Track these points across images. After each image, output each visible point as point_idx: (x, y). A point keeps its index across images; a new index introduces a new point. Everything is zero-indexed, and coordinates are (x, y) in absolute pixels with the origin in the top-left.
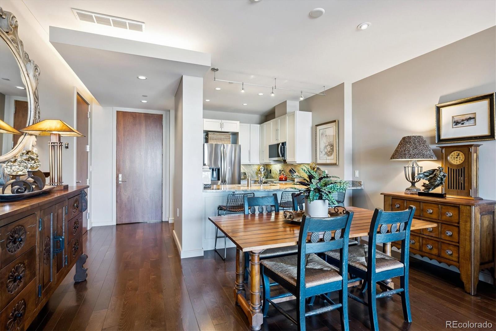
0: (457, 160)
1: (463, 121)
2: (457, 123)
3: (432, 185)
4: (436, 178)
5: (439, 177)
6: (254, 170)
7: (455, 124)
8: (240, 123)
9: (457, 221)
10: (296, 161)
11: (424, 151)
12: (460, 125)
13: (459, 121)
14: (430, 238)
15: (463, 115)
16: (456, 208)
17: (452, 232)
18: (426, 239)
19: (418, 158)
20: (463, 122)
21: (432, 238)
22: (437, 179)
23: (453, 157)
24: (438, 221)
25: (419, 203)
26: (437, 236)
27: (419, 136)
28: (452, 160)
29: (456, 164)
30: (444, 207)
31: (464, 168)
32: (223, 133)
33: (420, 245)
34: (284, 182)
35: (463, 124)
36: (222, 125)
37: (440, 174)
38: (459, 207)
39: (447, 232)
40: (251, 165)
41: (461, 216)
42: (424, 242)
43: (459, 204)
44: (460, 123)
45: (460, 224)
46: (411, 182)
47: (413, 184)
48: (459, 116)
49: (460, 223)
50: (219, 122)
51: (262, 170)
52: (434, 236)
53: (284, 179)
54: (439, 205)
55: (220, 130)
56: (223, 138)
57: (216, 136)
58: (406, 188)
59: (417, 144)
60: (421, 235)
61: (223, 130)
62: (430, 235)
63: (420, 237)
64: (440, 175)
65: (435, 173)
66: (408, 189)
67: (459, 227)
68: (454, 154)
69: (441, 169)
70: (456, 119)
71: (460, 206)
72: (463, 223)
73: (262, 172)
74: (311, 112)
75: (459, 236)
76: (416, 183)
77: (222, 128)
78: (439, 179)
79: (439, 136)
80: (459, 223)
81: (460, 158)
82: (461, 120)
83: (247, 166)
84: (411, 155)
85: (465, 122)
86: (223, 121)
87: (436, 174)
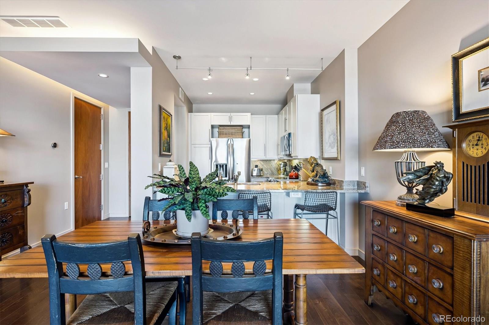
0: (477, 150)
3: (428, 193)
4: (433, 181)
5: (437, 180)
6: (274, 166)
8: (251, 114)
9: (450, 264)
10: (297, 155)
11: (418, 136)
14: (414, 283)
16: (449, 240)
17: (443, 283)
18: (410, 285)
19: (404, 147)
21: (417, 286)
22: (433, 183)
23: (472, 143)
24: (424, 258)
26: (423, 285)
27: (415, 112)
28: (470, 149)
29: (476, 156)
30: (432, 235)
32: (234, 127)
33: (402, 292)
34: (294, 181)
36: (230, 119)
37: (439, 175)
38: (453, 238)
39: (434, 280)
40: (271, 160)
41: (457, 257)
42: (407, 288)
43: (453, 234)
45: (454, 270)
46: (406, 186)
47: (409, 189)
49: (454, 268)
50: (228, 115)
51: (282, 166)
52: (419, 282)
53: (294, 176)
54: (426, 230)
55: (229, 124)
56: (235, 133)
57: (226, 130)
59: (407, 125)
60: (403, 276)
61: (232, 124)
62: (414, 279)
63: (401, 278)
64: (439, 177)
65: (431, 172)
67: (452, 276)
68: (473, 138)
69: (439, 166)
70: (485, 74)
71: (455, 236)
72: (459, 271)
73: (282, 169)
74: (319, 94)
75: (453, 293)
77: (231, 122)
78: (437, 183)
79: (457, 107)
80: (452, 268)
81: (482, 145)
83: (266, 161)
84: (393, 142)
86: (232, 114)
87: (432, 174)
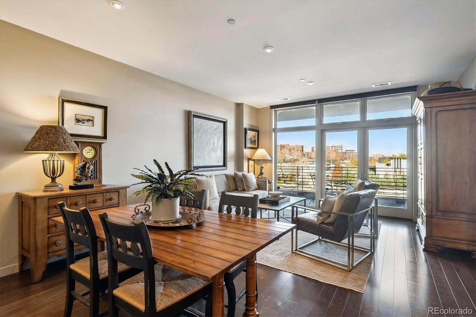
0: (90, 155)
1: (83, 120)
2: (78, 121)
7: (77, 121)
12: (81, 123)
13: (80, 120)
15: (84, 115)
16: (117, 193)
20: (84, 122)
23: (86, 152)
25: (85, 196)
28: (86, 154)
29: (89, 158)
30: (108, 194)
31: (96, 161)
35: (83, 123)
44: (81, 122)
46: (51, 177)
47: (53, 179)
48: (80, 116)
58: (45, 185)
65: (87, 166)
66: (46, 186)
68: (87, 149)
70: (78, 117)
71: (120, 190)
76: (57, 179)
81: (92, 152)
82: (82, 120)
85: (85, 122)
